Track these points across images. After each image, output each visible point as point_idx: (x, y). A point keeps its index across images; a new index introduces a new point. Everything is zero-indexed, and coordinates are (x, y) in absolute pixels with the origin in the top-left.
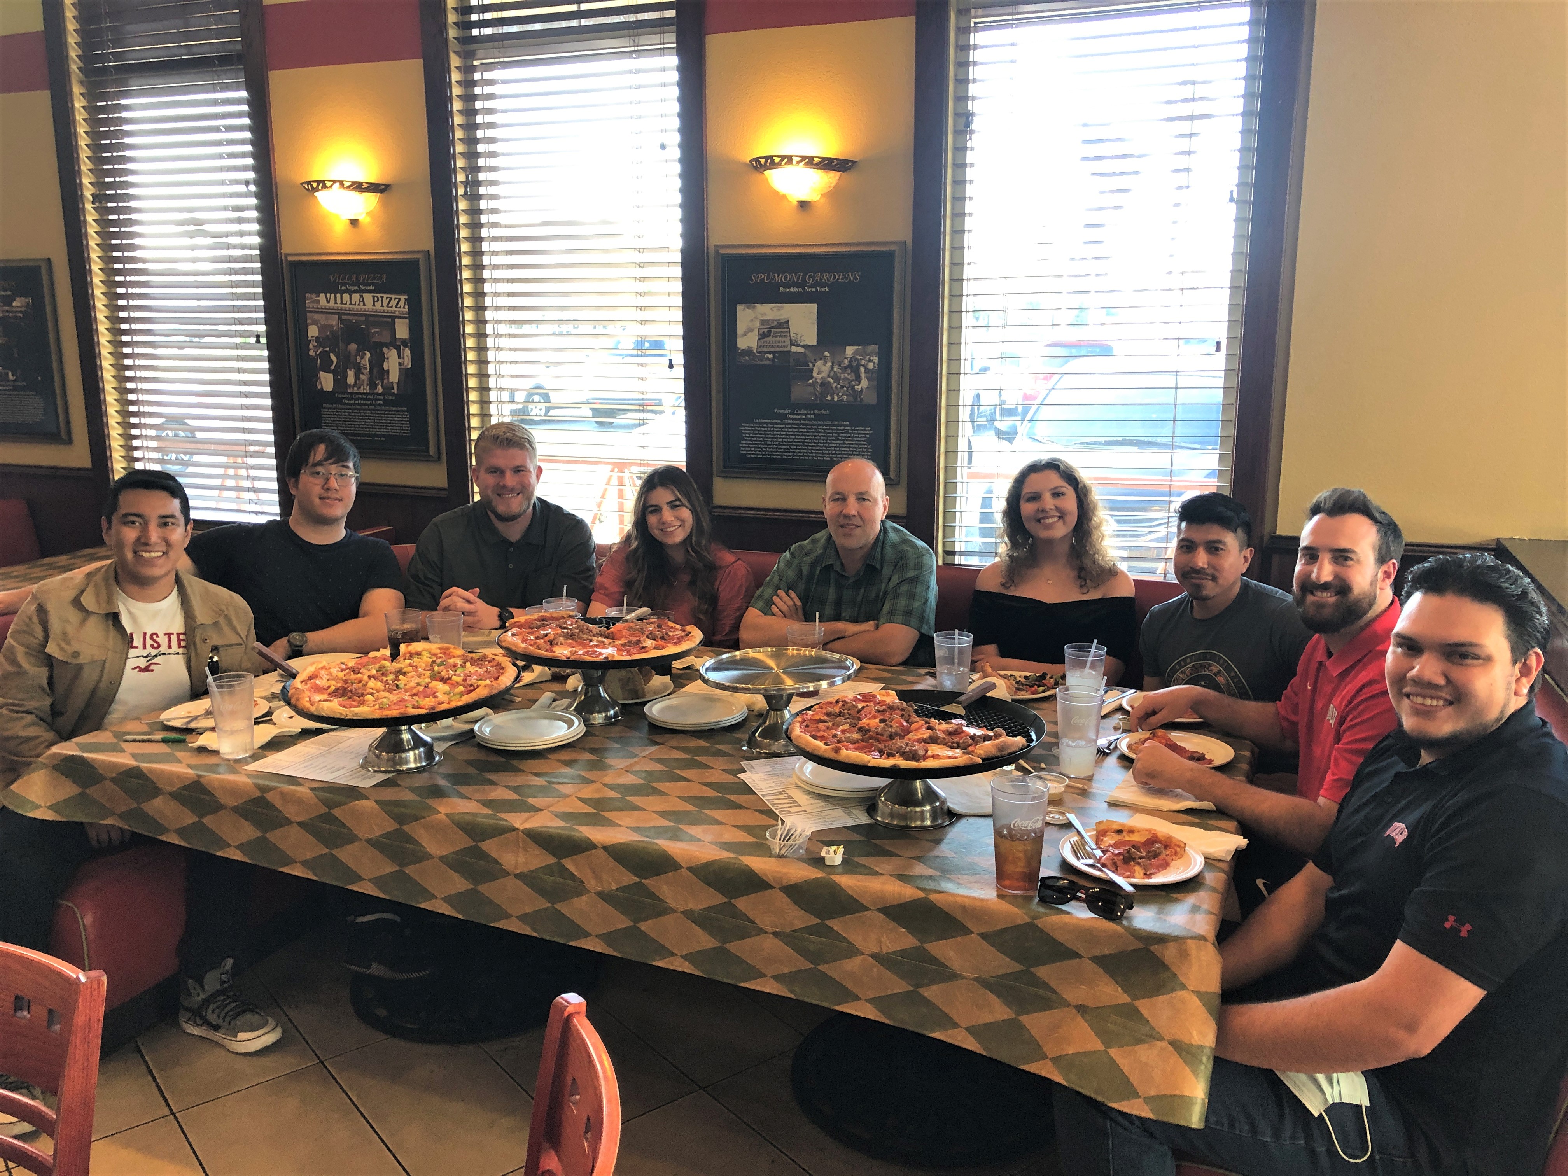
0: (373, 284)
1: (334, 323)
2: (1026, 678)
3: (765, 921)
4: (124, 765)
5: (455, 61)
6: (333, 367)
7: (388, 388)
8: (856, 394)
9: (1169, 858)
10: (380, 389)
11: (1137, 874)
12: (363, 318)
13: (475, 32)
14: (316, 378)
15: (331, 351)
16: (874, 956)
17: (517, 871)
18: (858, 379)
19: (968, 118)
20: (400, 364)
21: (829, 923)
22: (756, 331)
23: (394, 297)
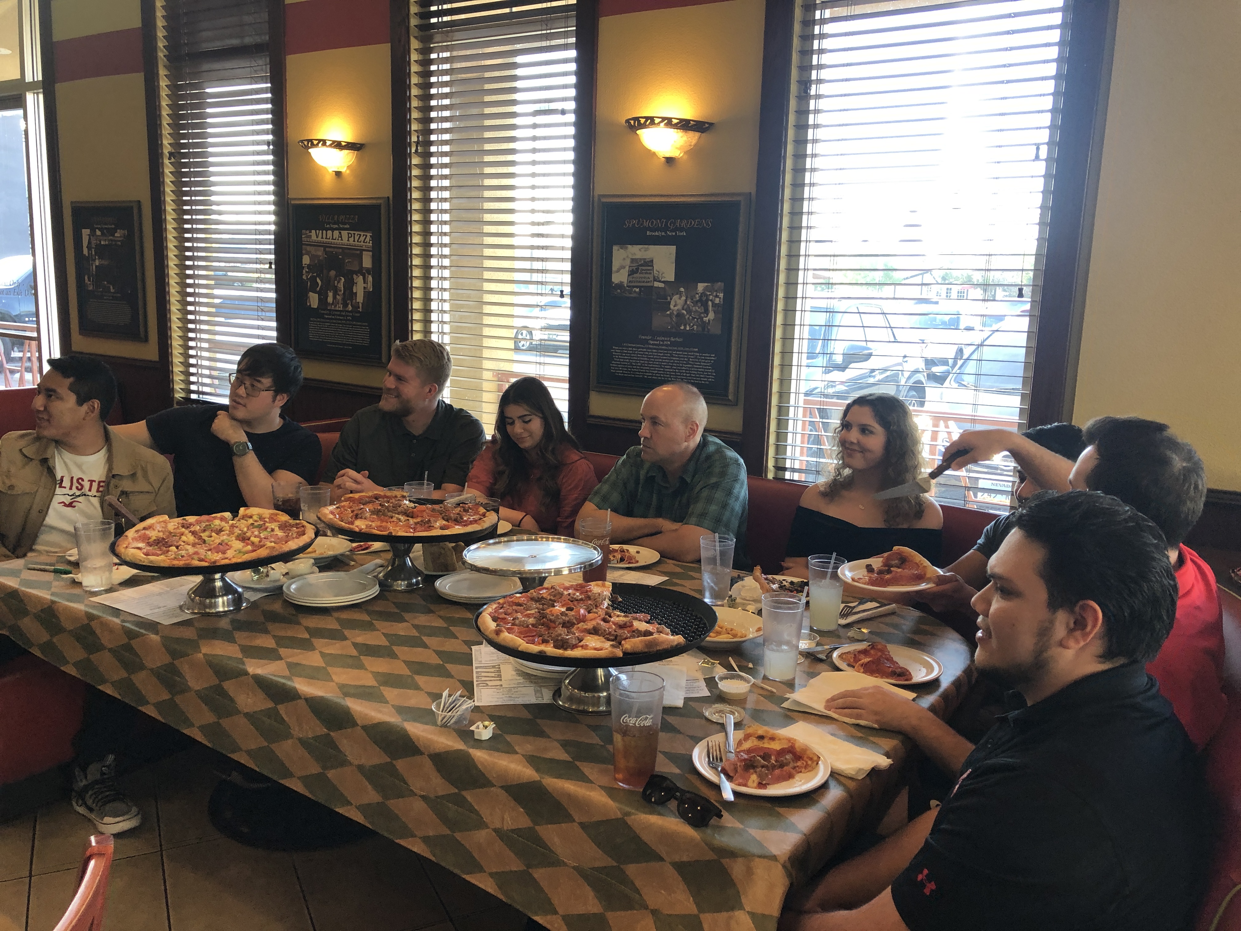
0: (349, 223)
1: (320, 253)
3: (416, 785)
5: (415, 44)
6: (318, 289)
7: (356, 307)
8: (704, 325)
10: (350, 308)
11: (750, 783)
12: (341, 250)
13: (434, 20)
14: (307, 297)
15: (318, 276)
16: (496, 830)
17: (246, 711)
18: (706, 312)
19: (806, 84)
20: (364, 288)
21: (464, 793)
22: (627, 268)
23: (362, 234)
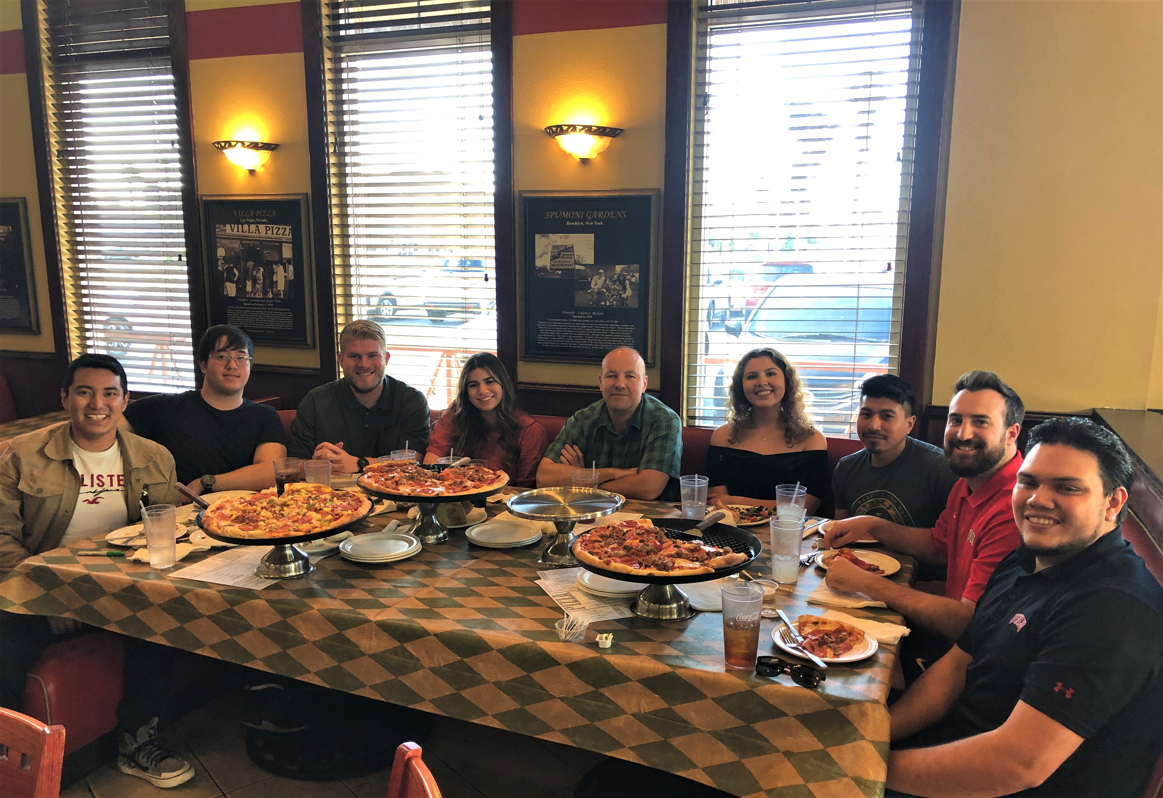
0: (266, 218)
1: (237, 246)
2: (747, 510)
3: (555, 689)
4: (78, 573)
5: (327, 54)
6: (236, 279)
7: (276, 295)
8: (622, 301)
9: (852, 643)
10: (270, 295)
11: (828, 655)
12: (258, 243)
13: (342, 33)
14: (223, 287)
15: (235, 266)
16: (634, 715)
17: (371, 652)
18: (624, 289)
19: (705, 98)
20: (285, 277)
21: (602, 690)
22: (550, 254)
23: (281, 227)
